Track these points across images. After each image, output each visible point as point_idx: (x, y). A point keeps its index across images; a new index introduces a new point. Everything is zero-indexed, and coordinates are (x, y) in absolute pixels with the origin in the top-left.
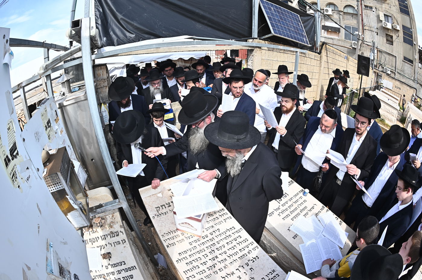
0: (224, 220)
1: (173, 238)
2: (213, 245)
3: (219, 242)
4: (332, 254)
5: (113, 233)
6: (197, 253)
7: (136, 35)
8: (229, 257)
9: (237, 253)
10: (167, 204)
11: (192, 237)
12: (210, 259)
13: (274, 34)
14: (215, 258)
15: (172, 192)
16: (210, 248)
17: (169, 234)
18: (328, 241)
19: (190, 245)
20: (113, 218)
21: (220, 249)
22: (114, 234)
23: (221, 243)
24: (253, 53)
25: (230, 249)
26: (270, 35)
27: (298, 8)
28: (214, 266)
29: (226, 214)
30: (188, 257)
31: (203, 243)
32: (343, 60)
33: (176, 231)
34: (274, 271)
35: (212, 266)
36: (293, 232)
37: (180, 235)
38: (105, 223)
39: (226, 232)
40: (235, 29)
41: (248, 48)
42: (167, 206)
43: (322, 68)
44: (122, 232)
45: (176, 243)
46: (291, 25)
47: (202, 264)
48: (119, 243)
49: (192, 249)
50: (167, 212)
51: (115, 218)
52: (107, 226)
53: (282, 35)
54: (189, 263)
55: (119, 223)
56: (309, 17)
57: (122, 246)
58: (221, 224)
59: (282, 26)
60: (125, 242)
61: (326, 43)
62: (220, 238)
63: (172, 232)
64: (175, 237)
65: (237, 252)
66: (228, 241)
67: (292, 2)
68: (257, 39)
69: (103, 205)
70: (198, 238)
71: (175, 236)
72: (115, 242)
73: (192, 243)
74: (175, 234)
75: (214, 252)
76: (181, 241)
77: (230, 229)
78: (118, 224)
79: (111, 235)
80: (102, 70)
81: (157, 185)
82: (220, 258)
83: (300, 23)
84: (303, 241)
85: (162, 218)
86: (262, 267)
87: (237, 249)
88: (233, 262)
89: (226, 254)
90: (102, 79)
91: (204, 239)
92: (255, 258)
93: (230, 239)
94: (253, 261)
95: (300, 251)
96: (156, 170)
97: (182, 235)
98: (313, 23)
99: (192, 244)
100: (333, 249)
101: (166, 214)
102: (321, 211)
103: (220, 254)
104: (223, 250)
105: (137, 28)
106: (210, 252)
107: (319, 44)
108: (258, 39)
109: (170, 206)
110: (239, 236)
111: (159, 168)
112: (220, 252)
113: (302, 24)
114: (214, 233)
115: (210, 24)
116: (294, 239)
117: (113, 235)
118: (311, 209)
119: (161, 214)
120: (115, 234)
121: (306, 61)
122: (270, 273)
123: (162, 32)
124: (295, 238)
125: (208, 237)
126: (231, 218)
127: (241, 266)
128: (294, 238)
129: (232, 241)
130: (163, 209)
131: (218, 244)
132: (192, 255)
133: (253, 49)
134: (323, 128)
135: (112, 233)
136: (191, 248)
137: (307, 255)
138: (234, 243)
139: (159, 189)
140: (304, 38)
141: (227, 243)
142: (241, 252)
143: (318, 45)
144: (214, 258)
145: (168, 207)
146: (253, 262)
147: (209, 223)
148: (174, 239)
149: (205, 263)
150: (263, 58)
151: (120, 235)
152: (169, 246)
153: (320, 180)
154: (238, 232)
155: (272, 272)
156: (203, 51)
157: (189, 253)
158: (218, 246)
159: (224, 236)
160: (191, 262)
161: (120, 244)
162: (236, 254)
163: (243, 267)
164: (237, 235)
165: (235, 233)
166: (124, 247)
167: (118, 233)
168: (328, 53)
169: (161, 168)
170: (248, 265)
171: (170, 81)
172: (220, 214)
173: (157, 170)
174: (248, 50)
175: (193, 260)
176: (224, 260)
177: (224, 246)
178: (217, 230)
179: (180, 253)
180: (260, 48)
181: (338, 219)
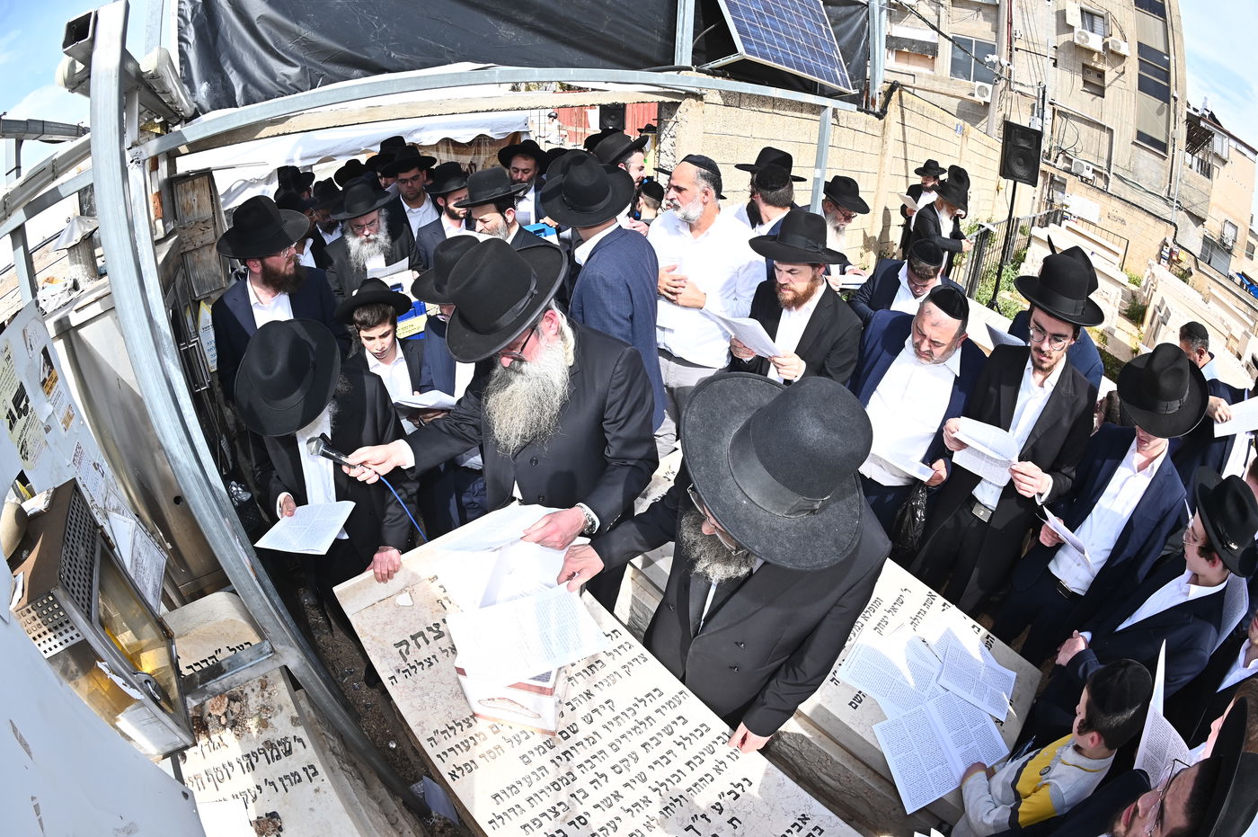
0: (625, 667)
1: (466, 744)
2: (599, 756)
3: (618, 744)
4: (974, 743)
5: (272, 744)
6: (551, 787)
7: (303, 69)
8: (655, 790)
9: (680, 774)
10: (429, 629)
11: (527, 738)
12: (598, 806)
13: (745, 54)
14: (612, 798)
15: (441, 587)
16: (592, 768)
17: (451, 733)
18: (957, 702)
19: (526, 763)
20: (266, 695)
21: (624, 768)
22: (276, 749)
23: (626, 748)
24: (678, 113)
25: (655, 763)
26: (732, 59)
28: (613, 825)
29: (627, 646)
30: (525, 805)
31: (564, 754)
32: (950, 135)
33: (471, 721)
34: (804, 818)
35: (608, 828)
36: (847, 686)
37: (488, 733)
38: (242, 712)
39: (636, 708)
40: (623, 40)
41: (661, 99)
42: (430, 636)
43: (888, 160)
44: (300, 740)
45: (477, 760)
46: (797, 30)
47: (572, 823)
48: (295, 778)
49: (534, 778)
50: (434, 657)
51: (270, 694)
52: (252, 724)
53: (769, 59)
54: (531, 825)
55: (285, 708)
56: (853, 9)
57: (306, 787)
58: (614, 682)
59: (768, 32)
60: (316, 773)
61: (902, 85)
62: (617, 731)
63: (460, 724)
64: (471, 742)
65: (679, 771)
66: (645, 738)
68: (691, 70)
69: (224, 665)
70: (550, 737)
71: (471, 738)
72: (286, 777)
73: (530, 756)
74: (471, 732)
75: (607, 781)
76: (492, 754)
77: (648, 696)
78: (283, 712)
79: (269, 753)
80: (197, 192)
81: (390, 568)
82: (630, 797)
83: (825, 23)
84: (882, 713)
85: (420, 678)
86: (766, 810)
87: (678, 763)
88: (672, 807)
89: (645, 780)
90: (196, 223)
91: (565, 739)
92: (739, 785)
93: (651, 731)
94: (733, 795)
95: (876, 746)
96: (384, 516)
97: (495, 733)
98: (863, 25)
99: (530, 761)
100: (975, 728)
101: (431, 664)
102: (925, 608)
103: (626, 785)
104: (636, 769)
105: (310, 46)
106: (592, 783)
107: (879, 87)
108: (694, 70)
109: (441, 635)
110: (679, 718)
111: (391, 509)
112: (625, 777)
113: (830, 28)
114: (595, 716)
115: (542, 25)
116: (855, 708)
117: (275, 753)
118: (896, 606)
119: (414, 667)
120: (280, 748)
121: (840, 138)
122: (793, 826)
123: (390, 54)
124: (857, 706)
125: (577, 731)
126: (646, 660)
127: (699, 818)
128: (854, 705)
129: (659, 738)
130: (419, 646)
131: (616, 750)
132: (536, 798)
133: (679, 101)
134: (925, 347)
135: (269, 745)
136: (531, 775)
137: (901, 756)
138: (668, 743)
139: (398, 581)
140: (836, 70)
141: (643, 746)
142: (692, 769)
143: (877, 91)
144: (609, 801)
145: (435, 638)
146: (735, 799)
147: (575, 683)
148: (468, 748)
149: (582, 821)
150: (710, 128)
151: (296, 750)
152: (458, 773)
153: (918, 513)
154: (675, 706)
155: (800, 823)
156: (518, 109)
157: (526, 792)
158: (614, 758)
159: (629, 724)
160: (536, 819)
161: (300, 780)
162: (676, 778)
163: (707, 819)
164: (671, 715)
165: (663, 710)
166: (317, 791)
167: (287, 745)
168: (907, 116)
169: (400, 509)
170: (722, 809)
171: (414, 210)
173: (388, 517)
174: (661, 104)
175: (544, 814)
176: (641, 803)
177: (634, 756)
178: (607, 706)
179: (498, 795)
180: (699, 97)
181: (979, 630)
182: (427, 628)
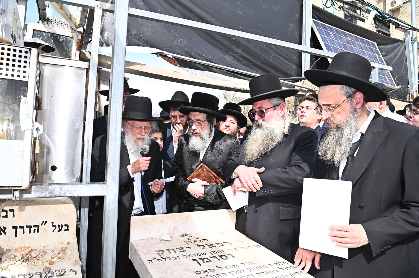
15: (188, 238)
27: (375, 31)
40: (279, 66)
42: (178, 251)
44: (74, 271)
50: (178, 257)
51: (66, 254)
56: (396, 44)
67: (363, 20)
83: (379, 54)
85: (167, 262)
98: (403, 53)
101: (176, 259)
107: (415, 88)
109: (184, 251)
119: (165, 259)
130: (170, 253)
145: (181, 252)
172: (280, 267)
182: (177, 248)
